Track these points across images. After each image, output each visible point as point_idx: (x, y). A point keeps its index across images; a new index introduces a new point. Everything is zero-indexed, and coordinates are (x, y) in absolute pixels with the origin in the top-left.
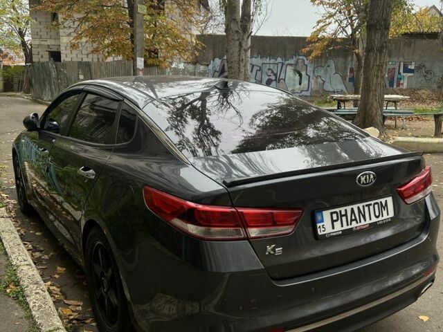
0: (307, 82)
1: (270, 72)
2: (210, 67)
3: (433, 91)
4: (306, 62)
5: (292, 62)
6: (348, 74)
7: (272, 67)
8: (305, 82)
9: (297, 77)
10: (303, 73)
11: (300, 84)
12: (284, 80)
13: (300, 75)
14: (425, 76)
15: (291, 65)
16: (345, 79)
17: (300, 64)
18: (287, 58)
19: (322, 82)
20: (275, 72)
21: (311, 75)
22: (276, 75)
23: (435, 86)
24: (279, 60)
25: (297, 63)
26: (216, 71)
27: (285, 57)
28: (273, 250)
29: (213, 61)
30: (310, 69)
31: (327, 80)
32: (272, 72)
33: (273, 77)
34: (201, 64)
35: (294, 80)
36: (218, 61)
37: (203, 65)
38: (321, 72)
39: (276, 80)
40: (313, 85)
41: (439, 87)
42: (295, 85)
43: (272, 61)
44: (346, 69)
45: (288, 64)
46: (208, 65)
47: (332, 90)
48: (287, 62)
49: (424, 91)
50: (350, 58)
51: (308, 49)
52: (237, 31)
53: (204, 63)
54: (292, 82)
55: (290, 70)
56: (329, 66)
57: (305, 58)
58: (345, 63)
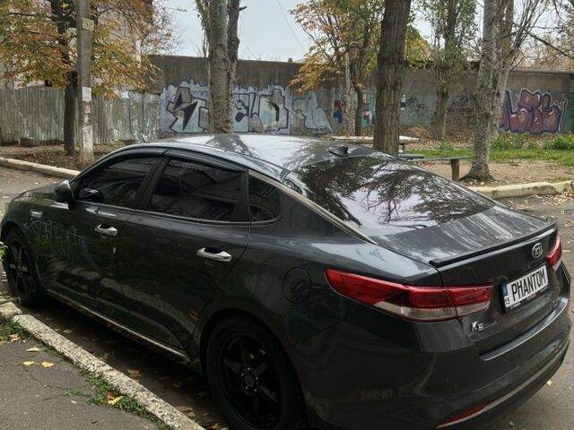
0: (285, 118)
1: (240, 104)
2: (163, 96)
3: (426, 127)
4: (284, 93)
5: (266, 92)
6: (333, 107)
7: (242, 98)
8: (283, 118)
9: (274, 111)
10: (281, 106)
11: (277, 120)
12: (258, 115)
13: (277, 109)
14: (418, 111)
15: (265, 96)
16: (330, 115)
17: (276, 96)
18: (261, 88)
19: (303, 117)
20: (247, 105)
21: (290, 109)
22: (247, 108)
23: (428, 122)
24: (251, 89)
25: (272, 95)
26: (170, 102)
27: (257, 85)
28: (477, 326)
29: (167, 89)
30: (288, 101)
31: (309, 116)
32: (243, 104)
33: (244, 111)
34: (151, 93)
35: (270, 115)
36: (172, 89)
37: (154, 94)
38: (302, 106)
39: (247, 115)
40: (292, 122)
41: (432, 124)
42: (271, 121)
43: (242, 91)
44: (330, 101)
45: (261, 95)
46: (160, 94)
47: (314, 127)
48: (261, 93)
49: (417, 128)
50: (334, 89)
51: (297, 80)
52: (224, 60)
53: (155, 91)
54: (268, 117)
55: (264, 103)
56: (310, 98)
57: (282, 89)
58: (329, 96)
